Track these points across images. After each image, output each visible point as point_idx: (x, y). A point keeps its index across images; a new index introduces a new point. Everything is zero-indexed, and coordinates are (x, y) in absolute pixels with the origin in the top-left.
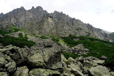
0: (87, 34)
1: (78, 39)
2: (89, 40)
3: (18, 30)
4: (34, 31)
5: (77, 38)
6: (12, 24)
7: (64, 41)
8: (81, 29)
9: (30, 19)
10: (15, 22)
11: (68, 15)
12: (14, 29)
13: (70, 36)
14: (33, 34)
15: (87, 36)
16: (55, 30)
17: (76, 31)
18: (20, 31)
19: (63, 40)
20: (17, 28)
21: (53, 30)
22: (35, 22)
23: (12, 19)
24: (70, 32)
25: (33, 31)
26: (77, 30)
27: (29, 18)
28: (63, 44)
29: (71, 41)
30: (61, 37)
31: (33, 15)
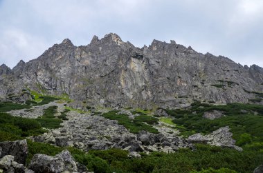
0: (252, 96)
1: (219, 114)
2: (256, 113)
3: (51, 99)
4: (91, 98)
5: (215, 111)
6: (39, 85)
7: (174, 122)
8: (230, 83)
9: (84, 68)
10: (47, 80)
11: (190, 48)
12: (41, 98)
13: (196, 105)
14: (88, 108)
15: (251, 103)
16: (149, 93)
17: (215, 90)
18: (56, 101)
19: (174, 118)
20: (52, 94)
21: (143, 93)
22: (97, 76)
23: (39, 73)
24: (196, 94)
25: (90, 100)
26: (218, 86)
27: (83, 66)
28: (169, 130)
29: (196, 120)
30: (167, 111)
31: (93, 57)
